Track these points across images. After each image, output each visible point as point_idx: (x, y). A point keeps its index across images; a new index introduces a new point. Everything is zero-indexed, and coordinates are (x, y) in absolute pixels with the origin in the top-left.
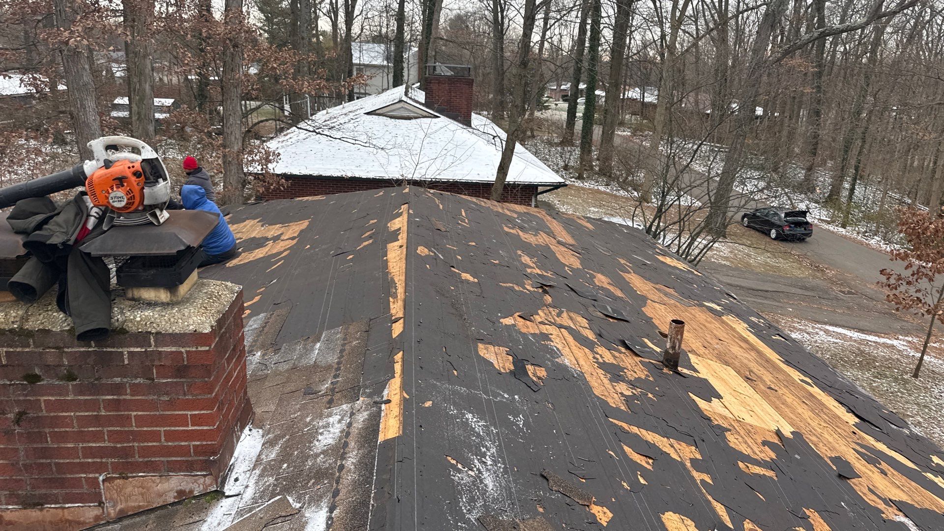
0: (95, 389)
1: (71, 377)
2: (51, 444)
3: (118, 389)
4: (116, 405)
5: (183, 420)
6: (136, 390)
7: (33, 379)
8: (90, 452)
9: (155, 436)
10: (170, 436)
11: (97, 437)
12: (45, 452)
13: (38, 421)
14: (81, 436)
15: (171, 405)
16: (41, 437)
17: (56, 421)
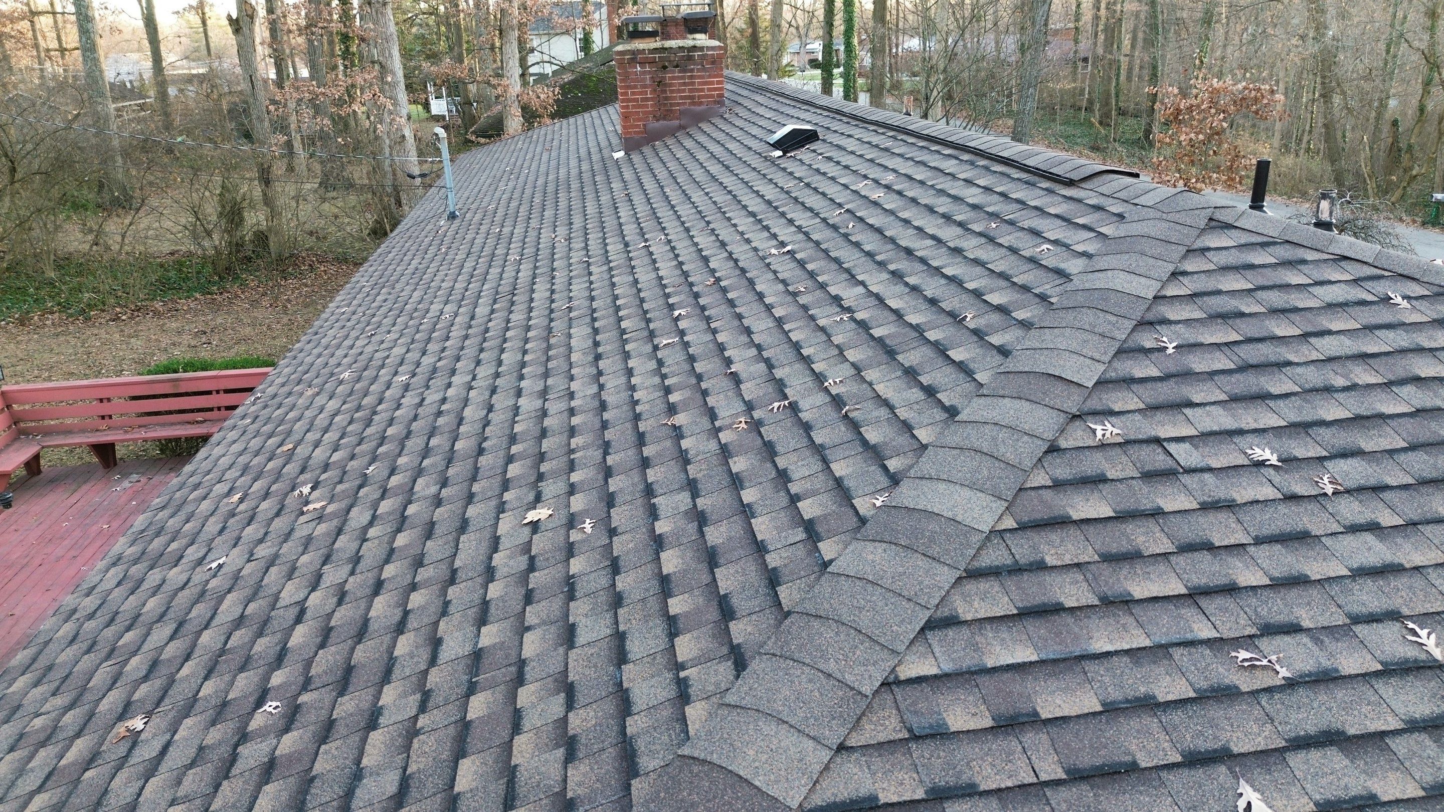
0: (685, 71)
1: (677, 66)
2: (669, 94)
3: (692, 71)
4: (691, 77)
5: (712, 83)
6: (698, 70)
7: (665, 67)
8: (682, 98)
9: (702, 90)
10: (709, 90)
11: (684, 91)
12: (666, 98)
13: (665, 85)
14: (679, 91)
15: (710, 77)
16: (665, 92)
17: (671, 85)
